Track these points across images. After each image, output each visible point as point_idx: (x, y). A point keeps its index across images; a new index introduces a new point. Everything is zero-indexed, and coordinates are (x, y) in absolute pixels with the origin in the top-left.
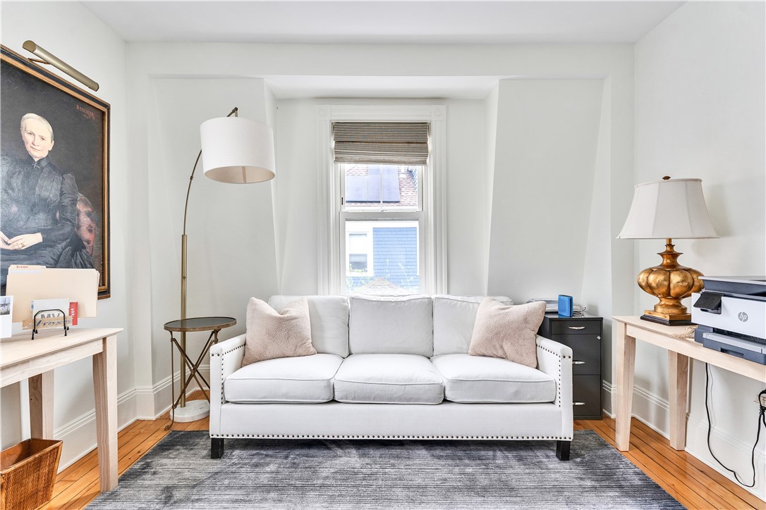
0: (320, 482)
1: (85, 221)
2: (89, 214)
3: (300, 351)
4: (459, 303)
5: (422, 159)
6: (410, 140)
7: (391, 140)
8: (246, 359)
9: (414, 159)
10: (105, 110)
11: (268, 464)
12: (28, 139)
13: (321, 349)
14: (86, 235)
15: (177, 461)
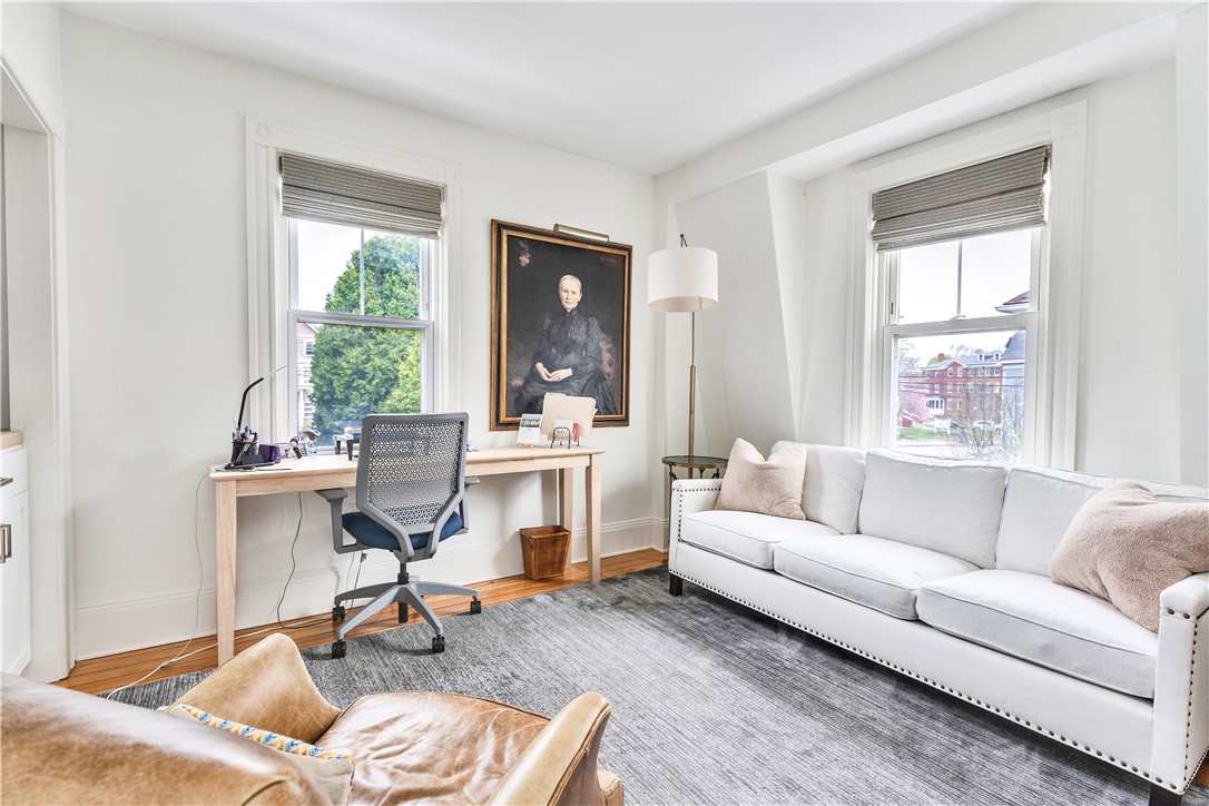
0: (731, 648)
1: (606, 356)
2: (609, 351)
3: (776, 509)
4: (1062, 483)
5: (1032, 215)
6: (1003, 188)
7: (966, 197)
8: (715, 504)
9: (1015, 219)
10: (626, 254)
11: (705, 616)
12: (564, 295)
13: (813, 514)
14: (607, 369)
15: (647, 585)
